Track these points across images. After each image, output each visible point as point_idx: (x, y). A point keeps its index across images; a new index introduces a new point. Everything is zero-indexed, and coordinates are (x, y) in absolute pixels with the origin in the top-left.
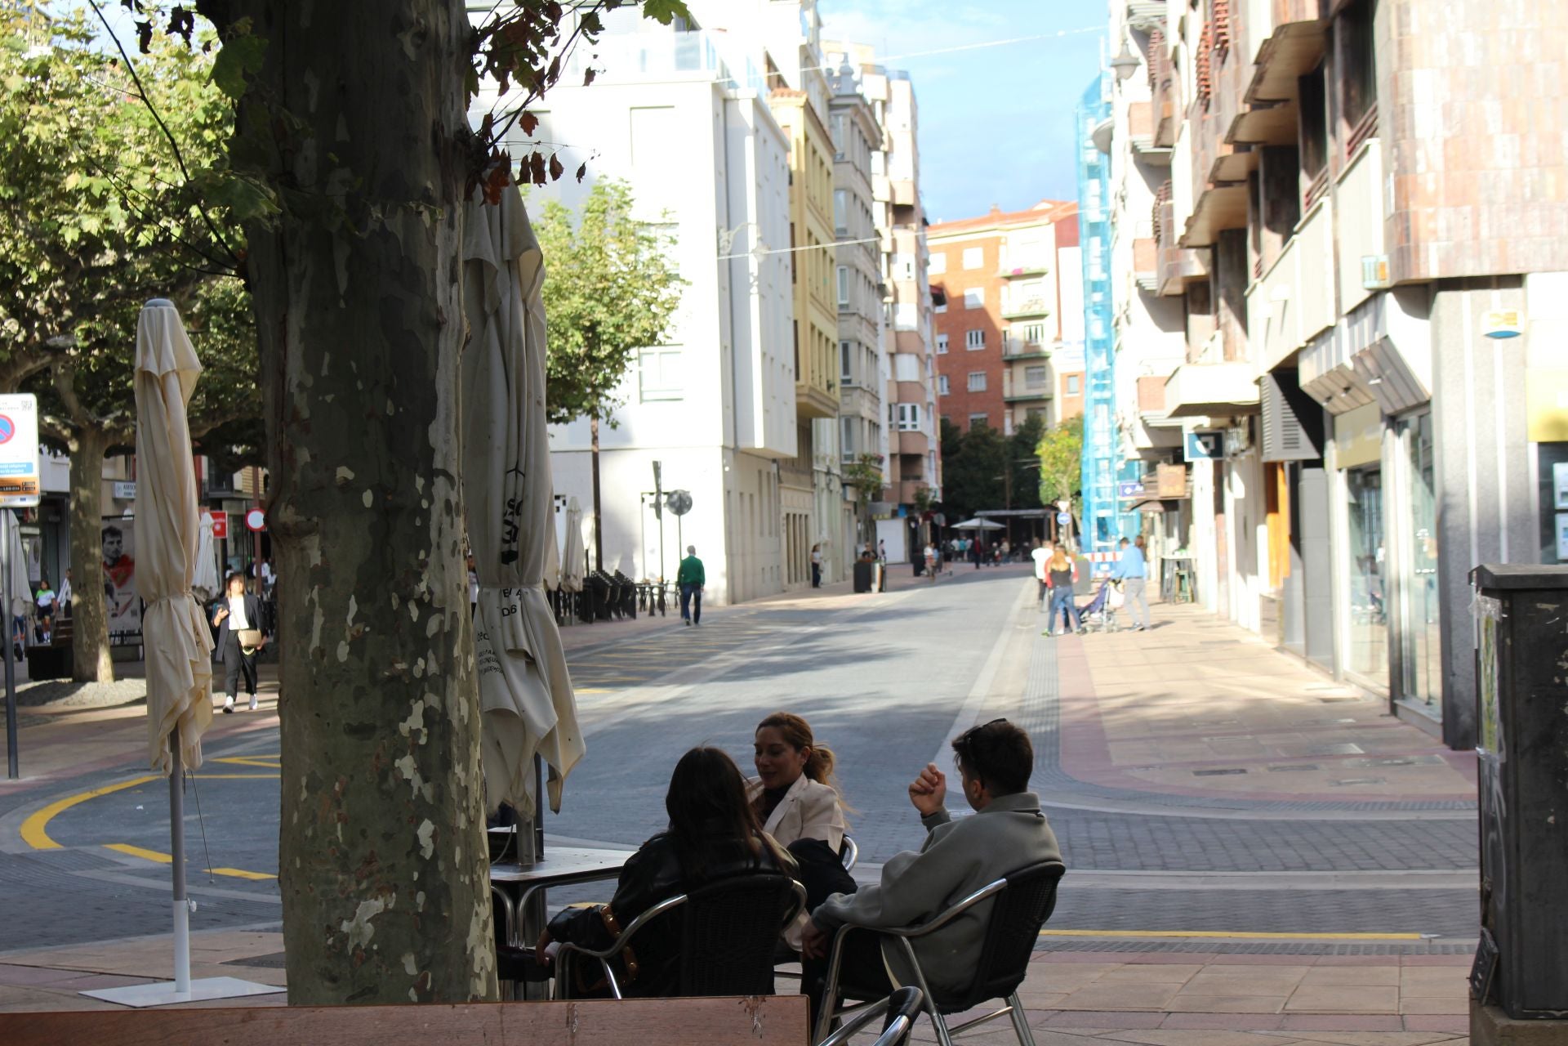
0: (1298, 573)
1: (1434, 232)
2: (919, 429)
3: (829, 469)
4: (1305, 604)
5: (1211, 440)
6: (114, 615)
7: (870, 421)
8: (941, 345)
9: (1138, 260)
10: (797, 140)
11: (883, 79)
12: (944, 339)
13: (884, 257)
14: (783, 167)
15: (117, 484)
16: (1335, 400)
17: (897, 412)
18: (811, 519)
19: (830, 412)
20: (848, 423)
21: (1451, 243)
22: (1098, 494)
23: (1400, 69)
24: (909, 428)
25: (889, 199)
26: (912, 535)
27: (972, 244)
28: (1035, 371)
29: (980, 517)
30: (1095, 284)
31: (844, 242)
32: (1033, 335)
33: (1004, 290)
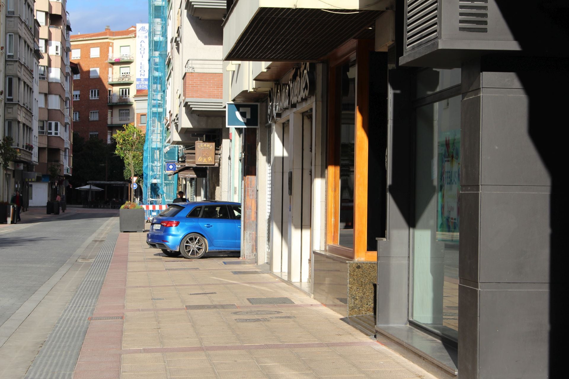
2: (59, 135)
7: (24, 125)
8: (76, 96)
12: (78, 93)
17: (45, 125)
22: (153, 170)
24: (53, 134)
25: (47, 10)
26: (53, 193)
27: (95, 46)
28: (124, 111)
29: (90, 184)
30: (156, 43)
31: (12, 19)
32: (125, 93)
33: (110, 69)
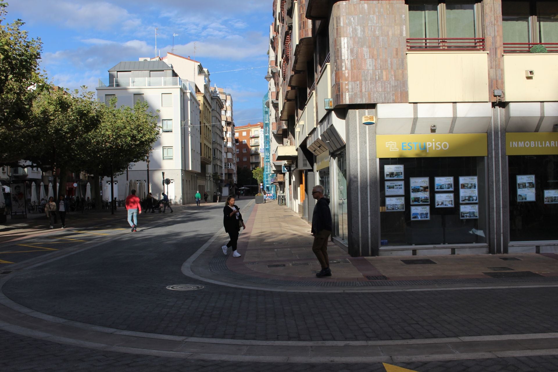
0: (307, 199)
1: (348, 89)
2: (232, 168)
3: (210, 176)
4: (308, 207)
5: (288, 167)
6: (19, 207)
7: (220, 166)
8: (238, 151)
9: (273, 127)
10: (202, 103)
11: (225, 95)
13: (224, 133)
14: (198, 109)
15: (50, 177)
16: (316, 151)
17: (226, 165)
18: (205, 186)
19: (209, 163)
20: (215, 166)
21: (353, 93)
22: (267, 182)
23: (337, 37)
24: (230, 168)
25: (226, 120)
26: (230, 190)
27: (244, 131)
28: (257, 157)
29: (244, 187)
30: (266, 136)
31: (214, 128)
32: (257, 149)
33: (251, 140)
